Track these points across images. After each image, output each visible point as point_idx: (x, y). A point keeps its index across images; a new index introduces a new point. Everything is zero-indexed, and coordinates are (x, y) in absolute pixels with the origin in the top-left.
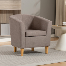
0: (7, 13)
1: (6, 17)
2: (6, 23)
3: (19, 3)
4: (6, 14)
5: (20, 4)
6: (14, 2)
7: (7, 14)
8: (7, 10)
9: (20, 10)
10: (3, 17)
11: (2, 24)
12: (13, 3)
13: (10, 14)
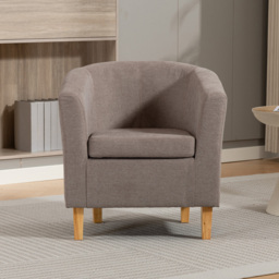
0: (54, 55)
1: (51, 73)
2: (50, 100)
3: (109, 11)
4: (50, 61)
5: (114, 14)
6: (88, 7)
7: (58, 60)
8: (54, 43)
9: (114, 42)
10: (39, 70)
11: (33, 105)
12: (82, 11)
13: (70, 59)
